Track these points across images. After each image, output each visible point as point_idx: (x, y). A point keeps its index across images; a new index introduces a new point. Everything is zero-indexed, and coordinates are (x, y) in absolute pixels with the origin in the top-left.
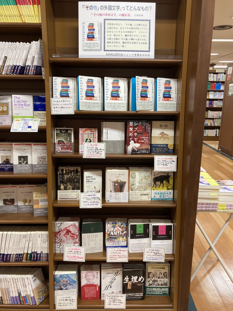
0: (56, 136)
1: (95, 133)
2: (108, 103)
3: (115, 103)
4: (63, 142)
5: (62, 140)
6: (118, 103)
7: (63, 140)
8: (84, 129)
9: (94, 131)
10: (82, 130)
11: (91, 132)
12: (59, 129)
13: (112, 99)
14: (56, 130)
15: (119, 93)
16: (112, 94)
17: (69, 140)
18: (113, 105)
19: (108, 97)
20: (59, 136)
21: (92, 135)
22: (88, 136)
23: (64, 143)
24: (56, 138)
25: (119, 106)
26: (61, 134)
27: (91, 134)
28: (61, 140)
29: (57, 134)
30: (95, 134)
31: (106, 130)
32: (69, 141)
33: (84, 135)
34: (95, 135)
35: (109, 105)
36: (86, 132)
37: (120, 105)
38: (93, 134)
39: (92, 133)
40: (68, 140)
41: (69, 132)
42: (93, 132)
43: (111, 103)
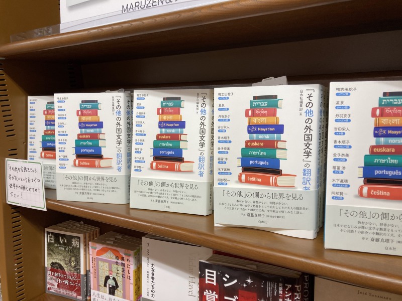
0: (47, 250)
1: (126, 263)
2: (142, 182)
3: (163, 184)
4: (61, 267)
5: (60, 262)
6: (177, 185)
7: (63, 264)
8: (99, 247)
9: (124, 256)
10: (95, 249)
11: (117, 257)
12: (53, 234)
13: (157, 169)
14: (48, 233)
15: (182, 145)
16: (156, 149)
17: (75, 267)
18: (156, 187)
19: (142, 161)
20: (52, 251)
21: (120, 268)
22: (110, 270)
23: (64, 273)
24: (48, 255)
25: (179, 195)
26: (58, 247)
27: (117, 263)
28: (57, 261)
29: (49, 244)
30: (126, 265)
31: (150, 266)
32: (75, 270)
33: (101, 264)
34: (126, 269)
35: (145, 188)
36: (103, 257)
37: (181, 189)
38: (123, 265)
39: (120, 261)
40: (73, 265)
41: (75, 243)
42: (123, 259)
43: (151, 183)
